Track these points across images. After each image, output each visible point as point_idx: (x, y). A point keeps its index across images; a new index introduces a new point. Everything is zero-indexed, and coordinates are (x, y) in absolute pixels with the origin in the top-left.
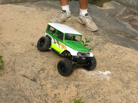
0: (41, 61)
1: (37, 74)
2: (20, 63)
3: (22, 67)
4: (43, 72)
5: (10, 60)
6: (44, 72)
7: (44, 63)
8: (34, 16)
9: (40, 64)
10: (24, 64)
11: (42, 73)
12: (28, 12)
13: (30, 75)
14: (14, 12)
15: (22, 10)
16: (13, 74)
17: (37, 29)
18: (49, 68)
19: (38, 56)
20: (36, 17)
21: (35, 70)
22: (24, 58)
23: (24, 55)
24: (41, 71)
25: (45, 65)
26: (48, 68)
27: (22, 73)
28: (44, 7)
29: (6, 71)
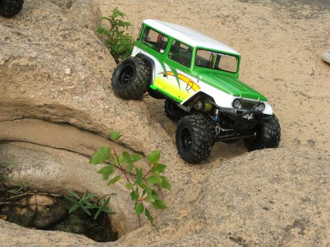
0: (295, 191)
1: (281, 238)
2: (223, 194)
3: (229, 207)
4: (302, 233)
5: (186, 179)
6: (305, 231)
7: (304, 200)
8: (266, 35)
9: (291, 204)
10: (236, 199)
11: (297, 236)
12: (244, 21)
13: (255, 238)
14: (201, 18)
15: (226, 13)
16: (198, 228)
17: (276, 80)
18: (323, 222)
19: (284, 175)
20: (273, 39)
21: (274, 224)
22: (237, 178)
23: (237, 168)
24: (293, 230)
25: (309, 210)
26: (317, 221)
27: (230, 227)
28: (299, 7)
29: (173, 217)
